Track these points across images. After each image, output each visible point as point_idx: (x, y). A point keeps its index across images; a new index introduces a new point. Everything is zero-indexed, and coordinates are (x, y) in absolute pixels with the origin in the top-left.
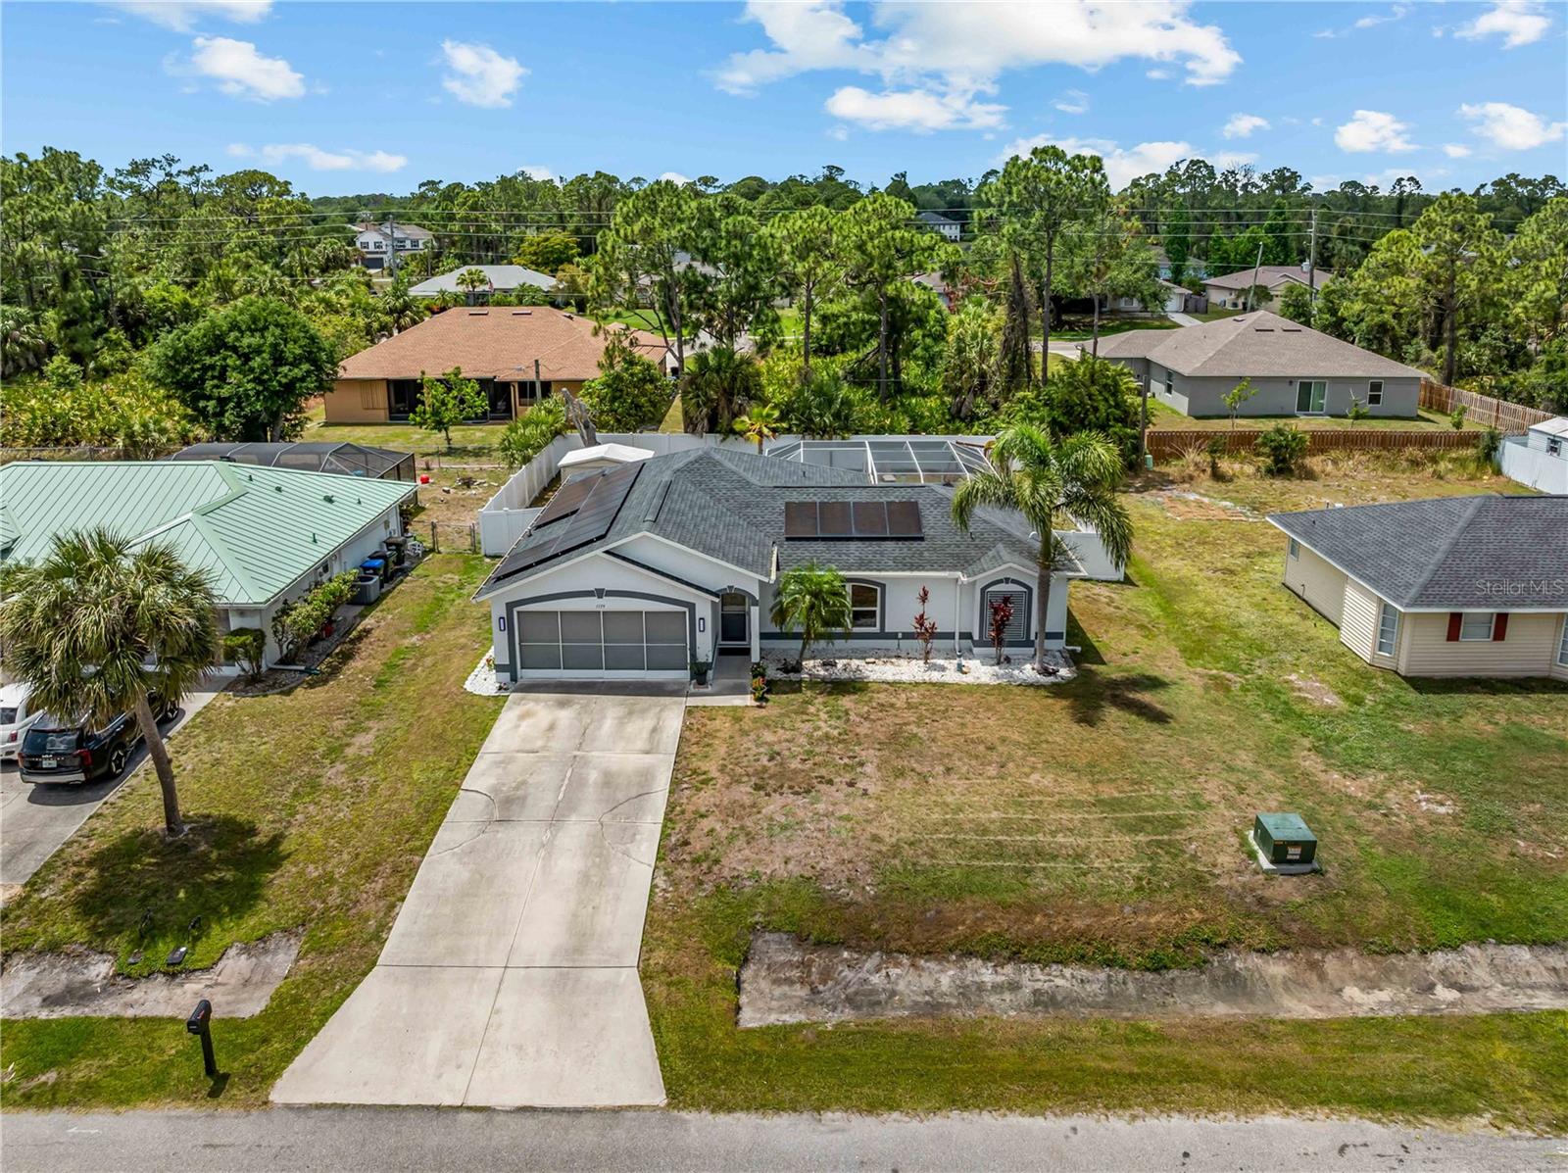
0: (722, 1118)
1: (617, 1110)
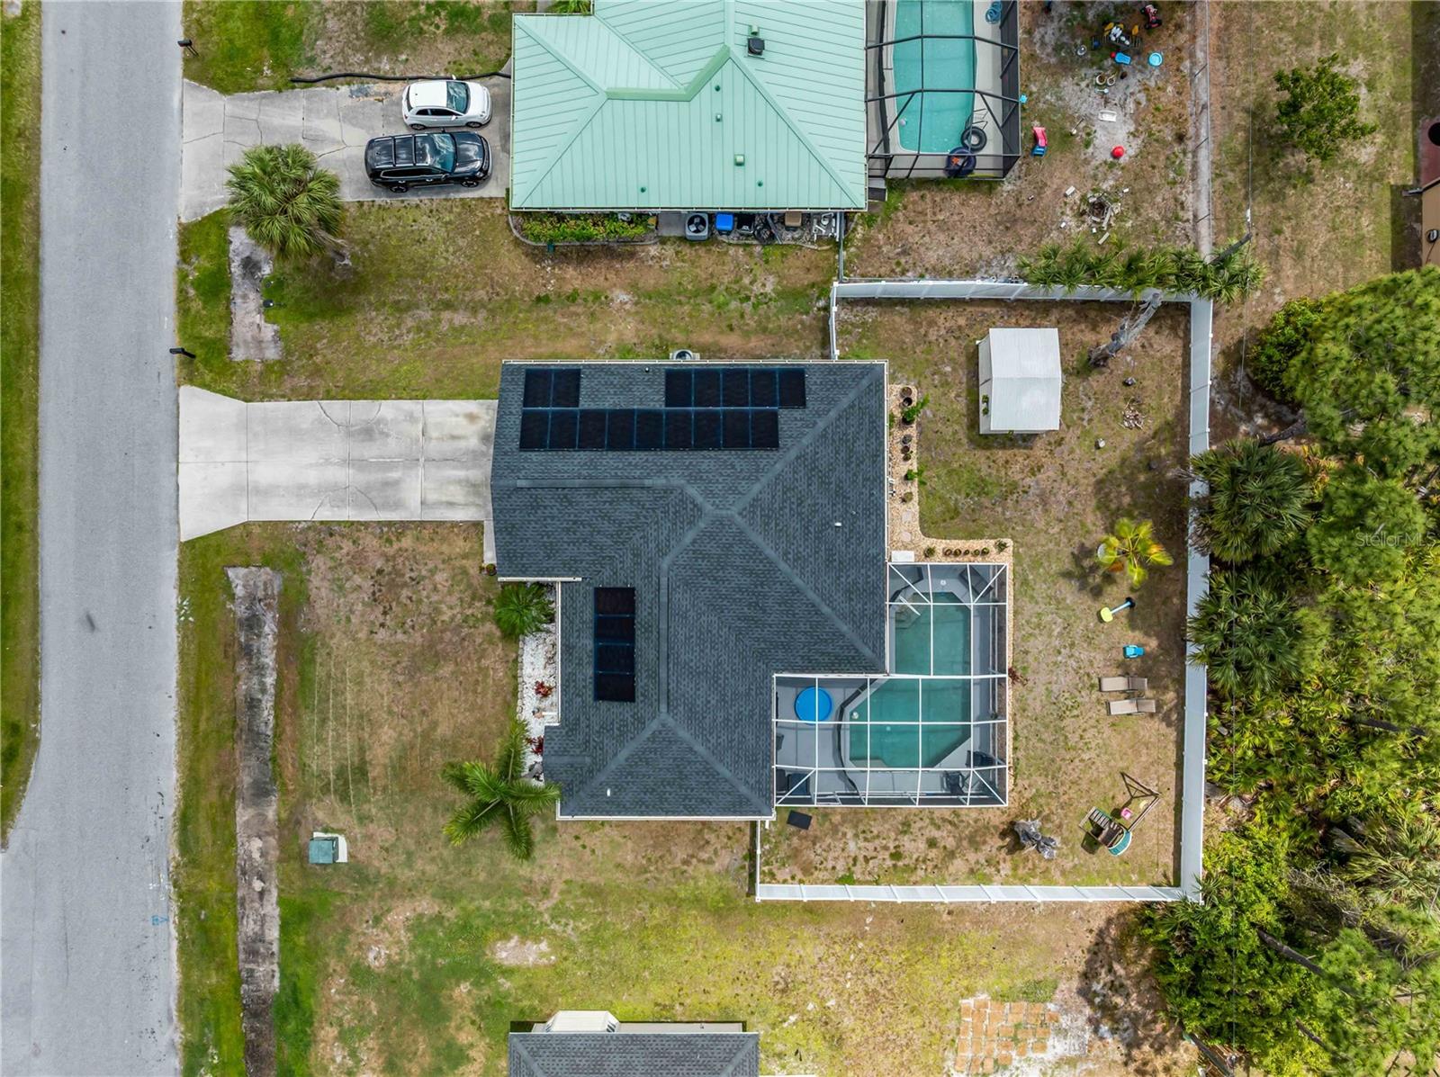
0: (175, 564)
1: (178, 523)
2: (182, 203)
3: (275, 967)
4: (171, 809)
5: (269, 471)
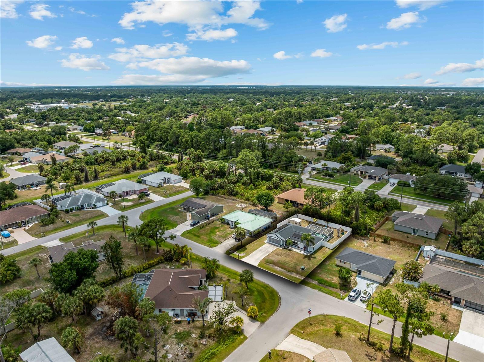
2: (223, 253)
3: (315, 281)
5: (257, 257)
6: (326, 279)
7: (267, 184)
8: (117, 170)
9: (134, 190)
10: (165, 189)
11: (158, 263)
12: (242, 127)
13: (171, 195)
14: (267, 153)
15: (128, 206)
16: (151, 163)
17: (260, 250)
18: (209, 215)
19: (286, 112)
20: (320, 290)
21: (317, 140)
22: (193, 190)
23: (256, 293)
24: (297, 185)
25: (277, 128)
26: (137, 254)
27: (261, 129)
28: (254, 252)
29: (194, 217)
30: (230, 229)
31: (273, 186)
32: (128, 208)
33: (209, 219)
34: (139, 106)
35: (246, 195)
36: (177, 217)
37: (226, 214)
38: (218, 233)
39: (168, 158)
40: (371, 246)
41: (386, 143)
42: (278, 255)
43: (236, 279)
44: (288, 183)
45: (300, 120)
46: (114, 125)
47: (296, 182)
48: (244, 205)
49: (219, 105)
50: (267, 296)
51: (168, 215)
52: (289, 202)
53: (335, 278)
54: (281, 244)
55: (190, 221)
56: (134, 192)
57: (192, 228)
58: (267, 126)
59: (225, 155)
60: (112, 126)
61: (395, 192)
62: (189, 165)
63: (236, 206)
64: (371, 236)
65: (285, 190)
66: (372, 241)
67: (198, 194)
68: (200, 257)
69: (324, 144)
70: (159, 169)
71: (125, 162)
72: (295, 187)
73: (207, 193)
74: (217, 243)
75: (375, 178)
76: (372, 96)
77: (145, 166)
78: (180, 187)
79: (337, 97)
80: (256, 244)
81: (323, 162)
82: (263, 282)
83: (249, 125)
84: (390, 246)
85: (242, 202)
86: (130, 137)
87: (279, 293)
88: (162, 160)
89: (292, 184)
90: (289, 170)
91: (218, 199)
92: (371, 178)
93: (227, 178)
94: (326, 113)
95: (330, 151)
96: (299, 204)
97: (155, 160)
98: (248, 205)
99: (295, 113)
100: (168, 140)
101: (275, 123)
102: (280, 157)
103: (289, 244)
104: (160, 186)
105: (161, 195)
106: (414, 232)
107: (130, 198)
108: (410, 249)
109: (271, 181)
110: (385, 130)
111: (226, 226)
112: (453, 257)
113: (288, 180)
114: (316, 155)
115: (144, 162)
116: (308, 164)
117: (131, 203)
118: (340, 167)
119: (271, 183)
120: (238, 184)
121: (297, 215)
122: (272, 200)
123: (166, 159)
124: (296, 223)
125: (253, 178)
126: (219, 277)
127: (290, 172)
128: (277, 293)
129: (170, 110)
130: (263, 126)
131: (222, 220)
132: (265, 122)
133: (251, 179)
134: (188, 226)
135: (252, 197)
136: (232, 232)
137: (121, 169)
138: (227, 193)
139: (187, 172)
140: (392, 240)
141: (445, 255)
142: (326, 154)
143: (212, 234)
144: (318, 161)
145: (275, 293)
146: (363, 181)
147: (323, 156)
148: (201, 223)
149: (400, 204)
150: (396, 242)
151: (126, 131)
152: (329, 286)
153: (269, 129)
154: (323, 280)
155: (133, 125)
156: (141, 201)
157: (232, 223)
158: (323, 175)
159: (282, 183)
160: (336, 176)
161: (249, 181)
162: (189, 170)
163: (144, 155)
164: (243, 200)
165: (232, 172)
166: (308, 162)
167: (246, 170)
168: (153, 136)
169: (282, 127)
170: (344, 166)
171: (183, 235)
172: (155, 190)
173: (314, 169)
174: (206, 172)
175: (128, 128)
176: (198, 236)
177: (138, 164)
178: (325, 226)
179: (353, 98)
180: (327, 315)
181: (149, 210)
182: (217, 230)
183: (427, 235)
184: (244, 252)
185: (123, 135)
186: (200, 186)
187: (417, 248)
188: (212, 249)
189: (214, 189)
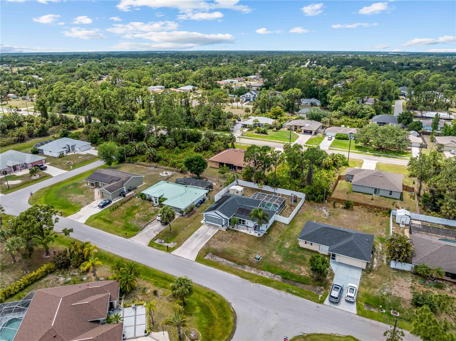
0: (198, 263)
1: (191, 260)
2: (145, 245)
3: (277, 276)
4: (239, 278)
5: (193, 247)
6: (292, 270)
7: (195, 145)
8: (8, 139)
9: (25, 164)
10: (67, 159)
11: (46, 273)
12: (162, 86)
13: (75, 166)
14: (191, 111)
15: (14, 185)
16: (54, 128)
17: (197, 235)
18: (125, 190)
19: (207, 71)
20: (288, 291)
21: (241, 96)
22: (104, 159)
23: (198, 310)
24: (230, 145)
25: (198, 86)
26: (15, 261)
27: (182, 88)
28: (189, 240)
29: (104, 195)
30: (153, 208)
31: (203, 148)
32: (14, 188)
33: (124, 196)
34: (48, 70)
35: (171, 160)
36: (81, 196)
37: (147, 187)
38: (137, 215)
39: (75, 121)
40: (333, 214)
41: (311, 97)
42: (221, 240)
43: (167, 288)
44: (219, 142)
45: (220, 79)
46: (14, 89)
47: (229, 141)
48: (170, 173)
49: (136, 67)
50: (215, 313)
51: (69, 195)
52: (225, 165)
53: (303, 269)
54: (223, 224)
55: (98, 201)
56: (25, 166)
57: (101, 210)
58: (188, 85)
59: (144, 115)
60: (11, 90)
61: (335, 146)
62: (99, 128)
63: (159, 175)
64: (329, 201)
65: (216, 152)
66: (332, 208)
67: (109, 164)
68: (111, 256)
69: (249, 100)
70: (62, 134)
71: (21, 128)
72: (227, 148)
73: (122, 160)
74: (136, 230)
75: (311, 132)
76: (283, 57)
77: (46, 132)
78: (88, 155)
79: (252, 59)
80: (190, 227)
81: (253, 118)
82: (206, 288)
83: (169, 85)
84: (353, 212)
85: (167, 170)
86: (32, 101)
87: (233, 305)
88: (67, 124)
89: (224, 144)
90: (217, 128)
91: (136, 167)
92: (306, 132)
93: (146, 141)
94: (245, 72)
95: (259, 107)
96: (237, 168)
97: (58, 124)
98: (174, 173)
99: (215, 71)
100: (75, 101)
101: (196, 82)
102: (206, 115)
103: (235, 223)
104: (61, 156)
105: (63, 168)
106: (375, 192)
107: (18, 174)
108: (378, 214)
109: (199, 141)
110: (308, 84)
111: (148, 204)
112: (430, 221)
113: (219, 140)
114: (244, 112)
115: (43, 128)
116: (237, 121)
117: (19, 182)
118: (273, 122)
119: (200, 144)
120: (160, 147)
121: (237, 182)
122: (204, 165)
123: (72, 122)
124: (237, 192)
125: (178, 140)
126: (140, 289)
127: (218, 130)
128: (229, 304)
129: (81, 71)
130: (183, 85)
131: (141, 196)
132: (185, 82)
133: (175, 140)
134: (95, 207)
135: (179, 162)
136: (157, 212)
137: (13, 138)
138: (147, 159)
139: (97, 136)
140: (355, 205)
141: (420, 219)
142: (255, 110)
143: (129, 218)
144: (247, 117)
145: (226, 306)
146: (298, 137)
147: (251, 112)
148: (113, 202)
149: (347, 159)
150: (361, 207)
151: (27, 95)
152: (298, 282)
153: (190, 88)
154: (287, 273)
155: (37, 88)
156: (34, 178)
157: (156, 199)
158: (256, 132)
159: (212, 143)
160: (270, 132)
161: (174, 143)
162: (100, 134)
163: (44, 119)
164: (167, 167)
165: (152, 133)
166: (237, 119)
167: (169, 130)
168: (57, 98)
169: (203, 85)
170: (277, 121)
171: (87, 223)
172: (55, 162)
173: (245, 126)
174: (120, 135)
175: (31, 91)
176: (110, 222)
177: (36, 131)
178: (272, 193)
179: (267, 59)
180: (309, 335)
181: (44, 188)
182: (136, 211)
183: (391, 194)
184: (175, 240)
185: (24, 99)
186: (112, 152)
187: (386, 213)
188: (129, 240)
189: (132, 156)
